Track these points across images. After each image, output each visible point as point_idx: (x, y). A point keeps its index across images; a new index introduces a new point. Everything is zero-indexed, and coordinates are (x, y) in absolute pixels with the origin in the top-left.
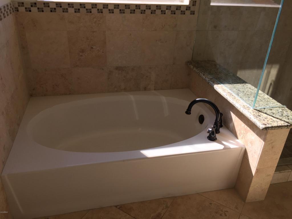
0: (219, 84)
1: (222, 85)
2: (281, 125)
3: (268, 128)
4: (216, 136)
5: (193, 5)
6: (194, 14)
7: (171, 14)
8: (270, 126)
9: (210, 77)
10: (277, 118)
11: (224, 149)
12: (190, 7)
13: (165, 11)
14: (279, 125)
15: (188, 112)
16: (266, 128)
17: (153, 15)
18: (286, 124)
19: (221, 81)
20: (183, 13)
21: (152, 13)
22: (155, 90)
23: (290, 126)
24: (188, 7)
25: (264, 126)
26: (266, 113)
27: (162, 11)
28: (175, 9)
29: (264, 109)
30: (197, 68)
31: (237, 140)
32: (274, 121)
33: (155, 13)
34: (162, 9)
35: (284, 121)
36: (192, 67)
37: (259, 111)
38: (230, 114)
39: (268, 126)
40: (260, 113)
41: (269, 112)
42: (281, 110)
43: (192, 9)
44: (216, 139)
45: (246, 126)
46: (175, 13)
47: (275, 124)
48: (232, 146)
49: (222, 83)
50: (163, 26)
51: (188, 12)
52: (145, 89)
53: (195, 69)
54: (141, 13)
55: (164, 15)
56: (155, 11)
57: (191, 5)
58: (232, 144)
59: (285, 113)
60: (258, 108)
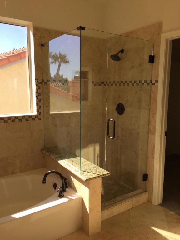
0: (62, 160)
1: (63, 160)
2: (95, 176)
3: (88, 179)
4: (63, 194)
5: (40, 115)
6: (41, 119)
7: (26, 120)
8: (89, 178)
9: (56, 156)
10: (93, 173)
11: (69, 201)
12: (37, 116)
13: (21, 120)
14: (94, 177)
15: (44, 182)
16: (87, 180)
17: (13, 122)
18: (98, 175)
19: (62, 158)
20: (34, 119)
21: (12, 121)
22: (20, 172)
23: (100, 176)
24: (36, 116)
25: (85, 179)
26: (87, 172)
27: (19, 120)
28: (28, 118)
29: (87, 169)
30: (48, 152)
31: (77, 194)
32: (91, 175)
33: (15, 121)
34: (19, 119)
35: (97, 174)
36: (45, 152)
37: (84, 171)
38: (71, 177)
39: (88, 178)
40: (84, 172)
41: (89, 171)
42: (96, 169)
43: (39, 117)
44: (64, 196)
45: (80, 183)
46: (28, 120)
47: (92, 177)
48: (73, 198)
49: (63, 159)
50: (21, 128)
51: (37, 119)
52: (13, 173)
53: (46, 153)
54: (5, 122)
55: (21, 122)
56: (14, 120)
57: (38, 115)
58: (74, 197)
59: (98, 170)
60: (83, 170)
